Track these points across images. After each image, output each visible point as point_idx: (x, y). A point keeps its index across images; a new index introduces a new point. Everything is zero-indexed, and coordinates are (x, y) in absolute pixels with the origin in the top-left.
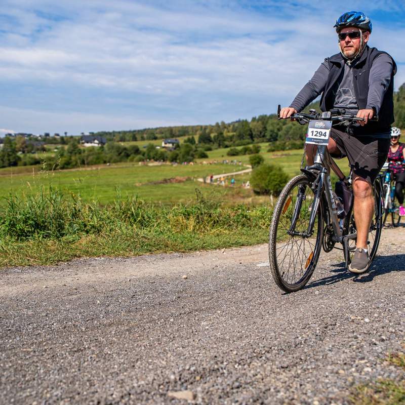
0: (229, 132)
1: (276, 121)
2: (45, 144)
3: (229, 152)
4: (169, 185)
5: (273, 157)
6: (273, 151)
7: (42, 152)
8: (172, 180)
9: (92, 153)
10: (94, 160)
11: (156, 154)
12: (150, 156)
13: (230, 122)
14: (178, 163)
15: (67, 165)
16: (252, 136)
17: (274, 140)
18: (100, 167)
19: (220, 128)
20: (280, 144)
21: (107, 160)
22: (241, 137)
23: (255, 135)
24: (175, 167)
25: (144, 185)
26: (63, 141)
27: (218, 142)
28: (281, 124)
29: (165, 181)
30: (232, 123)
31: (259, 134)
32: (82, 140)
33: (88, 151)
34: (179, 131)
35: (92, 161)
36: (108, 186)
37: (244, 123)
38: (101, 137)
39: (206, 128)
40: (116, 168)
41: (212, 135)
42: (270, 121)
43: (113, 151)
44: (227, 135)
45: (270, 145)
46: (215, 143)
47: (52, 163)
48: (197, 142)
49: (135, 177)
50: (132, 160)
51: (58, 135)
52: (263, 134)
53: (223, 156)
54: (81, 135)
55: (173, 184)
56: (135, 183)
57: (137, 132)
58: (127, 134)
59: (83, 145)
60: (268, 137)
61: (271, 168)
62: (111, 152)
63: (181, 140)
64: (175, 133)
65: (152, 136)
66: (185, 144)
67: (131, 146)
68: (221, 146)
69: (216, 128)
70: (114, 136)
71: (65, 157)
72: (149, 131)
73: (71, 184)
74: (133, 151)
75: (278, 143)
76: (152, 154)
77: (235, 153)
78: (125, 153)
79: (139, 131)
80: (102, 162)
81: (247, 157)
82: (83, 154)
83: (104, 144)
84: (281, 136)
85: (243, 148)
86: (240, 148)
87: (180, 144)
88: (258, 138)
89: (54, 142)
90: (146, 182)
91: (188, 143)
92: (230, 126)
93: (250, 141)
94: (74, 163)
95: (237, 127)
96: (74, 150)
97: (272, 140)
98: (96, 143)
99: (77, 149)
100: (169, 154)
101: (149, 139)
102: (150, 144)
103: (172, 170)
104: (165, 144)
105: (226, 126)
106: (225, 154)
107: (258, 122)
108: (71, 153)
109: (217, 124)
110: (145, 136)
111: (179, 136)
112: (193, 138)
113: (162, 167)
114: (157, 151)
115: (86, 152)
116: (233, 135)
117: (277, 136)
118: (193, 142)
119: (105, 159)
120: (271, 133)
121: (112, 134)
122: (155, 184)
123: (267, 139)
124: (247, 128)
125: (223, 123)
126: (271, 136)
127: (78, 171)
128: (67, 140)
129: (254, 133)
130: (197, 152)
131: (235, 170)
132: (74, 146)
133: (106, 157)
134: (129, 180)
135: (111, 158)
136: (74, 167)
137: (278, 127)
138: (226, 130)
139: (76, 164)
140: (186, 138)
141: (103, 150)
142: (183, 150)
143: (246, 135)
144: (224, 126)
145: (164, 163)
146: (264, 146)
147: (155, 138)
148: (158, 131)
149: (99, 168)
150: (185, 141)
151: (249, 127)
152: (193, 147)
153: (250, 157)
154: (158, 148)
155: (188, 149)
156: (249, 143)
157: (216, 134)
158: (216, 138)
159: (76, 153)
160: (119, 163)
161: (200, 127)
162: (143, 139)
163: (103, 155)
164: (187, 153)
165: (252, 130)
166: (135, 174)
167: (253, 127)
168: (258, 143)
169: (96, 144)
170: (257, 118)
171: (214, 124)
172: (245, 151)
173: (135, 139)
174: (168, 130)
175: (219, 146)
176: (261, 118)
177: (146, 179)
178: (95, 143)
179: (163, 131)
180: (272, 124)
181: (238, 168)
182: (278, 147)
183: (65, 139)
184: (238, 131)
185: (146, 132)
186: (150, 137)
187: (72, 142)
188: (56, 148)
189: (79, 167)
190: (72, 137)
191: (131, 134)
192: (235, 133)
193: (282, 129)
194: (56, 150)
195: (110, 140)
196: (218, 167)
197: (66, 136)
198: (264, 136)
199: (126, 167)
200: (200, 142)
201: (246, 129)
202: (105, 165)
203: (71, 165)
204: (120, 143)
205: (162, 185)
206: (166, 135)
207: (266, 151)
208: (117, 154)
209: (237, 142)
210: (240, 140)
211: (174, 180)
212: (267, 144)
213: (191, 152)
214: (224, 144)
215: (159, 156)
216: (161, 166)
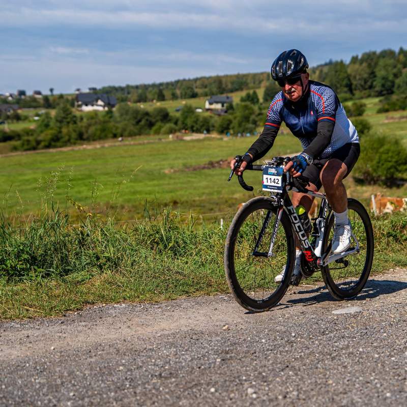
1: (392, 61)
2: (20, 108)
4: (217, 171)
5: (386, 121)
6: (387, 111)
7: (15, 121)
8: (221, 163)
9: (93, 121)
10: (98, 133)
11: (196, 122)
12: (186, 125)
14: (231, 134)
15: (55, 141)
17: (388, 94)
18: (108, 144)
20: (398, 100)
21: (119, 131)
23: (356, 86)
24: (226, 142)
25: (178, 171)
26: (48, 103)
28: (399, 66)
29: (212, 165)
30: (318, 66)
31: (363, 83)
32: (78, 102)
33: (88, 120)
34: (232, 83)
35: (95, 135)
36: (120, 174)
37: (339, 67)
38: (108, 95)
40: (135, 145)
42: (382, 62)
43: (128, 117)
45: (380, 101)
47: (31, 138)
48: (261, 100)
49: (164, 160)
50: (157, 132)
51: (39, 93)
52: (369, 83)
54: (77, 92)
55: (223, 169)
56: (164, 169)
57: (164, 87)
58: (150, 89)
59: (80, 109)
60: (378, 88)
61: (382, 141)
62: (125, 120)
63: (236, 98)
64: (227, 86)
65: (189, 92)
66: (243, 104)
67: (155, 109)
70: (129, 93)
71: (52, 129)
72: (185, 83)
74: (159, 118)
75: (394, 97)
76: (189, 122)
78: (147, 120)
79: (168, 84)
80: (111, 135)
82: (79, 124)
83: (113, 106)
84: (399, 86)
87: (234, 104)
88: (361, 91)
89: (34, 104)
90: (181, 167)
91: (248, 103)
92: (314, 72)
93: (348, 95)
94: (67, 138)
95: (327, 74)
96: (67, 118)
97: (385, 92)
98: (101, 106)
99: (70, 116)
100: (217, 121)
101: (184, 96)
102: (186, 106)
103: (222, 147)
104: (211, 104)
107: (361, 63)
108: (61, 122)
110: (178, 92)
111: (232, 91)
112: (255, 93)
113: (207, 143)
115: (85, 120)
117: (393, 86)
118: (256, 100)
119: (114, 131)
120: (383, 81)
121: (126, 91)
122: (195, 169)
123: (377, 91)
124: (342, 75)
126: (383, 86)
127: (72, 150)
128: (54, 101)
129: (354, 83)
130: (260, 117)
132: (66, 111)
133: (117, 128)
134: (152, 165)
135: (124, 130)
136: (65, 144)
137: (395, 71)
139: (69, 140)
140: (243, 94)
141: (111, 117)
142: (238, 114)
143: (341, 86)
145: (208, 135)
146: (372, 103)
147: (194, 96)
148: (198, 83)
149: (106, 145)
150: (242, 100)
151: (346, 72)
152: (256, 108)
154: (199, 110)
155: (247, 112)
156: (346, 100)
159: (68, 123)
160: (138, 137)
161: (265, 76)
162: (174, 97)
163: (111, 124)
164: (246, 119)
165: (352, 78)
166: (163, 154)
167: (353, 74)
168: (362, 98)
169: (99, 107)
170: (360, 57)
173: (161, 97)
174: (215, 82)
176: (366, 57)
177: (181, 162)
178: (98, 105)
179: (206, 82)
180: (385, 67)
182: (394, 104)
183: (51, 99)
185: (179, 85)
186: (186, 93)
187: (62, 105)
188: (37, 115)
189: (75, 144)
190: (61, 96)
191: (156, 90)
193: (401, 76)
194: (36, 118)
195: (123, 100)
197: (52, 95)
198: (371, 87)
199: (149, 143)
201: (341, 77)
202: (115, 140)
204: (138, 104)
205: (206, 171)
206: (210, 89)
207: (375, 112)
208: (134, 122)
211: (226, 162)
212: (376, 100)
213: (253, 117)
215: (201, 124)
216: (204, 140)
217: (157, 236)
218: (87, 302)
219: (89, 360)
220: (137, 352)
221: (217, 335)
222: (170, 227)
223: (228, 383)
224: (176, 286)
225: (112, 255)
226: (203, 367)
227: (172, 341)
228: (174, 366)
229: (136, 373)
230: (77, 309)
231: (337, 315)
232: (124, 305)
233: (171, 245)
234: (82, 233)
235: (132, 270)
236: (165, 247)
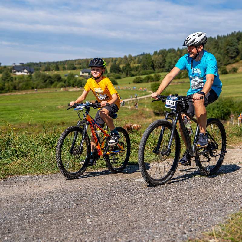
0: (135, 63)
1: (174, 54)
3: (135, 80)
9: (22, 80)
10: (24, 86)
11: (75, 82)
12: (70, 83)
13: (136, 55)
15: (1, 90)
16: (153, 67)
18: (29, 92)
19: (128, 60)
21: (35, 86)
22: (144, 67)
23: (156, 66)
25: (65, 107)
27: (126, 72)
28: (177, 57)
30: (138, 56)
31: (159, 65)
32: (14, 70)
33: (19, 79)
35: (22, 87)
36: (35, 108)
38: (30, 67)
39: (116, 60)
40: (43, 93)
41: (121, 66)
42: (169, 55)
43: (40, 79)
44: (133, 66)
46: (123, 72)
48: (109, 72)
49: (58, 101)
50: (55, 87)
52: (162, 65)
53: (130, 83)
54: (14, 65)
56: (58, 106)
57: (59, 63)
58: (52, 64)
59: (15, 74)
62: (38, 80)
65: (72, 66)
67: (54, 75)
68: (128, 75)
69: (125, 60)
70: (40, 66)
72: (69, 62)
73: (4, 106)
74: (56, 79)
76: (72, 82)
77: (139, 81)
78: (50, 80)
79: (61, 62)
80: (31, 88)
81: (149, 84)
82: (14, 81)
83: (32, 73)
85: (146, 77)
86: (143, 77)
88: (158, 69)
92: (135, 58)
93: (152, 71)
94: (7, 89)
95: (142, 60)
96: (7, 78)
98: (26, 72)
99: (9, 77)
101: (69, 69)
102: (70, 74)
104: (83, 73)
105: (133, 59)
106: (132, 82)
107: (159, 55)
108: (4, 80)
109: (126, 57)
110: (66, 66)
114: (76, 79)
115: (17, 79)
116: (139, 66)
118: (106, 72)
119: (32, 86)
120: (169, 64)
121: (39, 65)
123: (166, 69)
124: (150, 61)
125: (130, 56)
127: (10, 95)
129: (155, 64)
131: (139, 95)
132: (7, 75)
133: (34, 84)
134: (52, 104)
135: (38, 85)
136: (6, 92)
137: (175, 59)
138: (132, 62)
139: (9, 90)
141: (31, 78)
143: (149, 66)
144: (132, 59)
145: (82, 89)
146: (164, 75)
147: (74, 68)
148: (77, 62)
149: (28, 93)
151: (151, 59)
153: (152, 85)
154: (77, 76)
156: (151, 73)
157: (124, 65)
158: (124, 68)
159: (8, 81)
160: (45, 89)
161: (111, 59)
162: (64, 69)
163: (31, 82)
165: (154, 62)
166: (57, 98)
167: (155, 60)
168: (159, 72)
169: (25, 73)
170: (158, 52)
171: (123, 57)
172: (148, 79)
173: (57, 69)
174: (85, 62)
175: (127, 75)
176: (161, 52)
179: (81, 62)
180: (171, 57)
181: (141, 94)
184: (142, 63)
185: (67, 63)
186: (70, 67)
187: (5, 72)
189: (12, 91)
190: (5, 67)
191: (55, 65)
192: (140, 65)
195: (37, 70)
196: (126, 92)
198: (163, 67)
199: (50, 92)
200: (111, 72)
201: (148, 61)
202: (33, 90)
203: (5, 90)
204: (45, 72)
206: (83, 66)
208: (43, 81)
209: (141, 72)
210: (144, 70)
212: (166, 73)
214: (131, 73)
215: (78, 83)
217: (48, 140)
218: (9, 175)
219: (7, 204)
220: (33, 200)
221: (75, 192)
222: (55, 136)
223: (77, 216)
224: (57, 166)
225: (24, 150)
226: (66, 208)
227: (52, 195)
228: (51, 208)
229: (31, 211)
230: (4, 178)
231: (138, 182)
232: (28, 176)
233: (55, 145)
234: (9, 138)
235: (34, 158)
236: (53, 146)
